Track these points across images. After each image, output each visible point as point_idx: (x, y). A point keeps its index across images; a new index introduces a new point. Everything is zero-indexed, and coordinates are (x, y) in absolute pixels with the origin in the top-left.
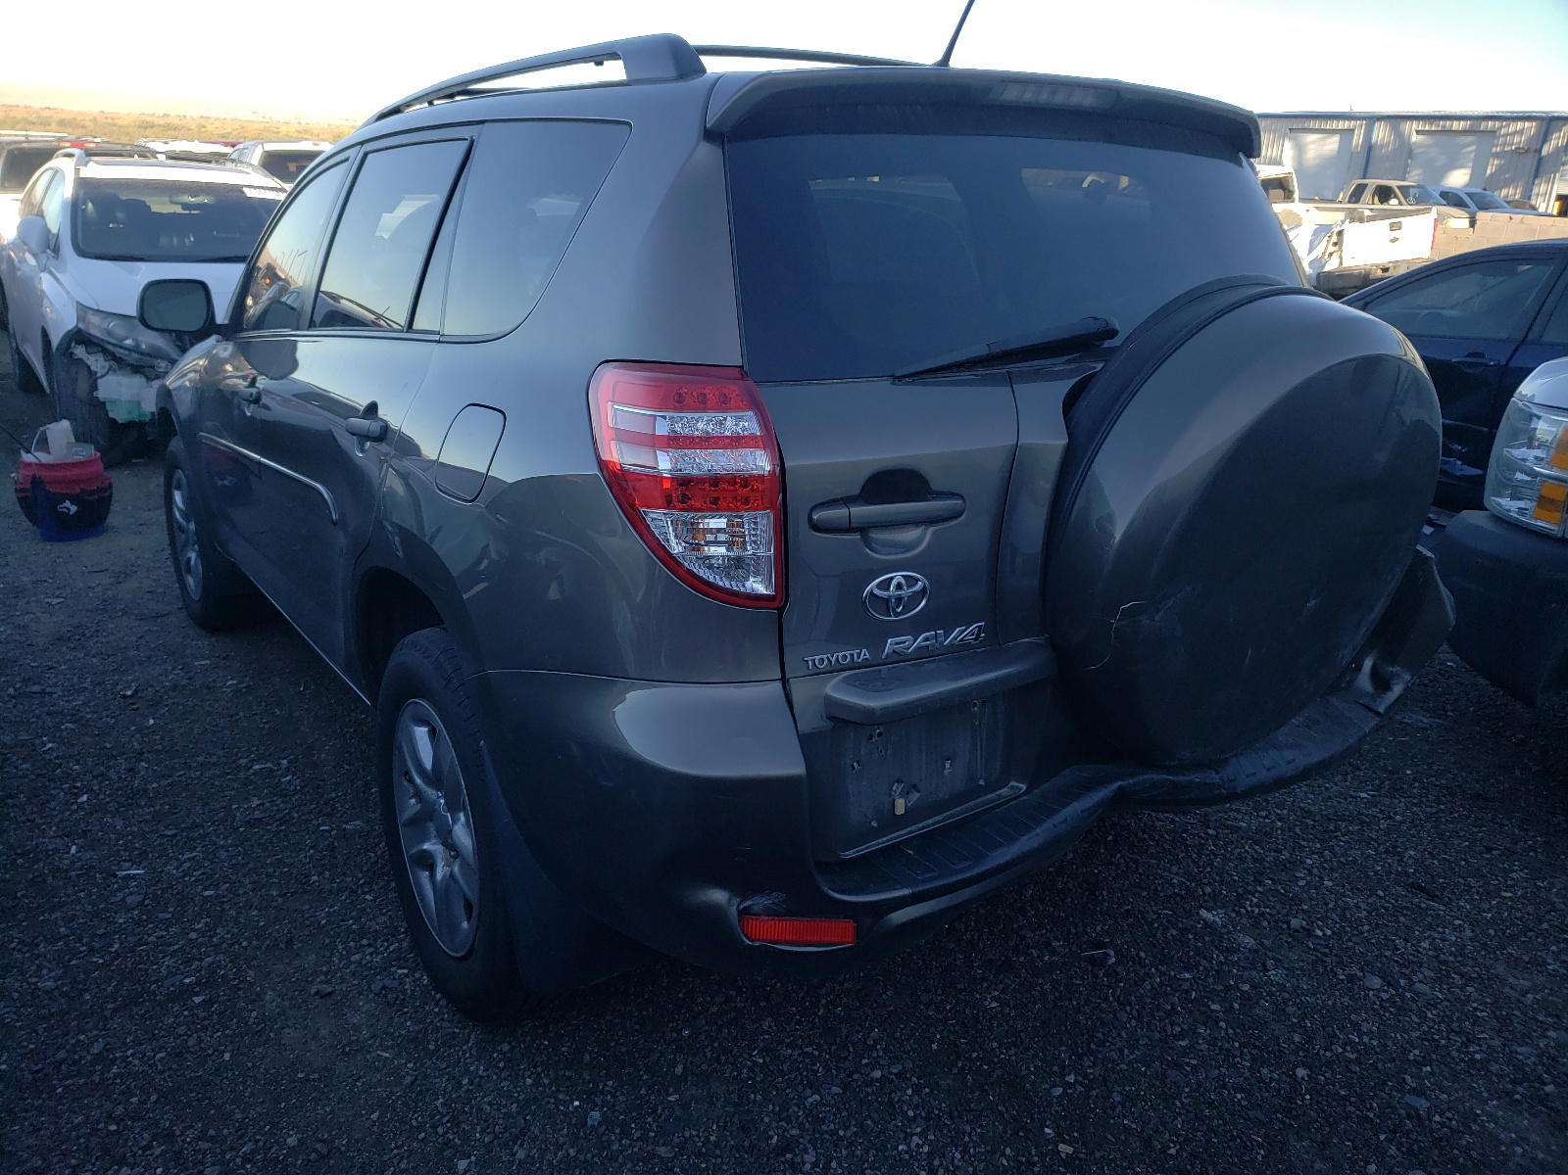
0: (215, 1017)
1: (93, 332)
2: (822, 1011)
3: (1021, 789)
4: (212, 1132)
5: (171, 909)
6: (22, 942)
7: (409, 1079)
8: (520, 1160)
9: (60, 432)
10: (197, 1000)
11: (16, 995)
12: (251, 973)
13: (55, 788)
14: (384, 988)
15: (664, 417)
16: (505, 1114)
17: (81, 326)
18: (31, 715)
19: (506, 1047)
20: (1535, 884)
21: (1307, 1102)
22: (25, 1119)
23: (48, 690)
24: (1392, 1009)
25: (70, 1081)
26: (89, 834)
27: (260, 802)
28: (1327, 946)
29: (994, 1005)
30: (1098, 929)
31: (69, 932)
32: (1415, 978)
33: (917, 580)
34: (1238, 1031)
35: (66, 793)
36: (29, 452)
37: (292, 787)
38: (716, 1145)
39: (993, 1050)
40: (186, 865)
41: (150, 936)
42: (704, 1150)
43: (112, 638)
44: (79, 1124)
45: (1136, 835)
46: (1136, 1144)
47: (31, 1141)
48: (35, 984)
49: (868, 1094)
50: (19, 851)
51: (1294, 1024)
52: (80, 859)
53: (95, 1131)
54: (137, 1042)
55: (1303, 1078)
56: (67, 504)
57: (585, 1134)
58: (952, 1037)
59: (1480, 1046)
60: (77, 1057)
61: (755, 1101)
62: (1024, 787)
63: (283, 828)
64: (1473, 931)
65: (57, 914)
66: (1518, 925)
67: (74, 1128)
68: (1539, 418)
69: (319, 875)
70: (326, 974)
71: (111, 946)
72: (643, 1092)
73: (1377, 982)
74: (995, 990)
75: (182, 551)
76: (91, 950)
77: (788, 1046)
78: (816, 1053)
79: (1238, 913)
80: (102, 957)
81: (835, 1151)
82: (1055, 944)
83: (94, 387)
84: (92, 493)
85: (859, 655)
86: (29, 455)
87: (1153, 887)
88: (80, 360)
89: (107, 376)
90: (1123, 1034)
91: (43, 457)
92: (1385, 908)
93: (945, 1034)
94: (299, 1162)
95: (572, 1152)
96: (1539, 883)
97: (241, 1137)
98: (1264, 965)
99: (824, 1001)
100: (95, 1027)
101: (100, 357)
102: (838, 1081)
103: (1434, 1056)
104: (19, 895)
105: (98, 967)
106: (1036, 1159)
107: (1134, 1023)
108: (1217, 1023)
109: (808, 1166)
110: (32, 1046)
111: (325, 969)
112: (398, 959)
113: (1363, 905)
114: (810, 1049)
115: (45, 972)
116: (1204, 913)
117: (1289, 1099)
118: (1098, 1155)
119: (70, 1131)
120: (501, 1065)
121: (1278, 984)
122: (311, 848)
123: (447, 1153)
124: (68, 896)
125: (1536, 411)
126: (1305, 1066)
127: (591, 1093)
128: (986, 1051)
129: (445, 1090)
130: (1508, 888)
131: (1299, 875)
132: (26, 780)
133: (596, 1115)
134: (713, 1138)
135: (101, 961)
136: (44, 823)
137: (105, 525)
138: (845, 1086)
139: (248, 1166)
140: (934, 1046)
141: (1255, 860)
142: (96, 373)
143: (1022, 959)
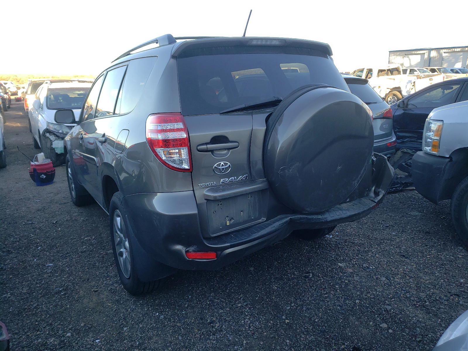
0: (67, 297)
1: (51, 129)
2: (228, 291)
3: (264, 220)
4: (62, 323)
5: (58, 273)
6: (19, 282)
7: (114, 310)
8: (140, 327)
9: (41, 156)
10: (62, 293)
11: (16, 294)
12: (77, 287)
13: (32, 246)
14: (111, 289)
15: (160, 125)
16: (138, 317)
17: (48, 128)
18: (28, 229)
19: (141, 302)
20: (438, 254)
21: (357, 308)
22: (15, 322)
23: (34, 223)
24: (387, 285)
25: (27, 313)
26: (40, 256)
27: (86, 247)
28: (373, 271)
29: (276, 288)
30: (309, 269)
31: (31, 279)
32: (395, 278)
33: (227, 164)
34: (342, 292)
35: (35, 247)
36: (32, 162)
37: (95, 243)
38: (193, 323)
39: (273, 299)
40: (64, 263)
41: (52, 279)
42: (189, 324)
43: (52, 209)
44: (28, 323)
45: (325, 246)
46: (307, 319)
47: (16, 327)
48: (21, 291)
49: (237, 310)
50: (21, 261)
51: (358, 290)
52: (37, 262)
53: (32, 324)
54: (46, 303)
55: (357, 303)
56: (43, 175)
57: (159, 321)
58: (262, 296)
59: (410, 293)
60: (30, 307)
61: (205, 312)
62: (265, 219)
63: (91, 253)
64: (416, 266)
65: (29, 275)
66: (430, 264)
67: (27, 324)
68: (432, 123)
69: (99, 263)
70: (97, 286)
71: (42, 282)
72: (176, 311)
73: (384, 279)
74: (276, 284)
75: (71, 185)
76: (37, 283)
77: (217, 299)
78: (224, 301)
79: (349, 264)
80: (39, 285)
81: (225, 323)
82: (295, 273)
83: (52, 144)
84: (49, 172)
85: (213, 183)
86: (33, 163)
87: (327, 258)
88: (48, 137)
89: (55, 141)
90: (310, 294)
91: (36, 163)
92: (392, 261)
93: (261, 295)
94: (83, 329)
95: (154, 325)
96: (439, 253)
97: (70, 324)
98: (353, 276)
99: (229, 289)
100: (35, 301)
101: (53, 136)
102: (229, 307)
103: (396, 296)
104: (20, 271)
105: (38, 287)
106: (279, 323)
107: (313, 291)
108: (337, 290)
109: (217, 327)
110: (18, 306)
111: (96, 285)
112: (116, 282)
113: (386, 261)
114: (222, 300)
115: (24, 288)
116: (339, 264)
117: (353, 308)
118: (296, 322)
119: (25, 324)
120: (139, 306)
121: (356, 280)
122: (97, 257)
123: (122, 326)
124: (33, 271)
125: (431, 121)
126: (359, 300)
127: (161, 312)
128: (271, 299)
129: (123, 312)
130: (429, 255)
131: (369, 254)
132: (25, 244)
133: (162, 317)
134: (192, 321)
135: (39, 286)
136: (28, 254)
137: (53, 181)
138: (230, 309)
139: (70, 331)
140: (257, 298)
141: (358, 250)
142: (52, 140)
143: (286, 277)
